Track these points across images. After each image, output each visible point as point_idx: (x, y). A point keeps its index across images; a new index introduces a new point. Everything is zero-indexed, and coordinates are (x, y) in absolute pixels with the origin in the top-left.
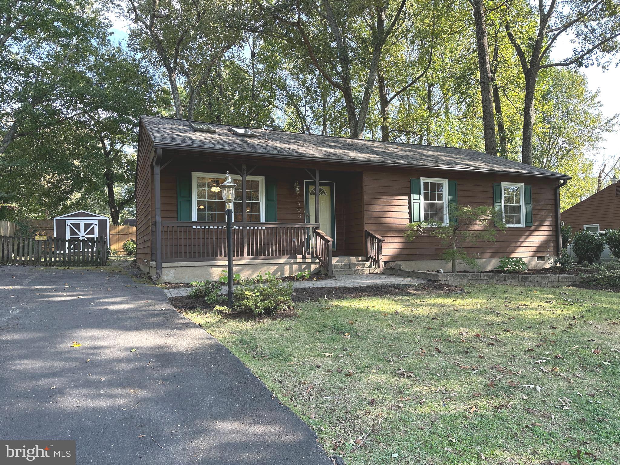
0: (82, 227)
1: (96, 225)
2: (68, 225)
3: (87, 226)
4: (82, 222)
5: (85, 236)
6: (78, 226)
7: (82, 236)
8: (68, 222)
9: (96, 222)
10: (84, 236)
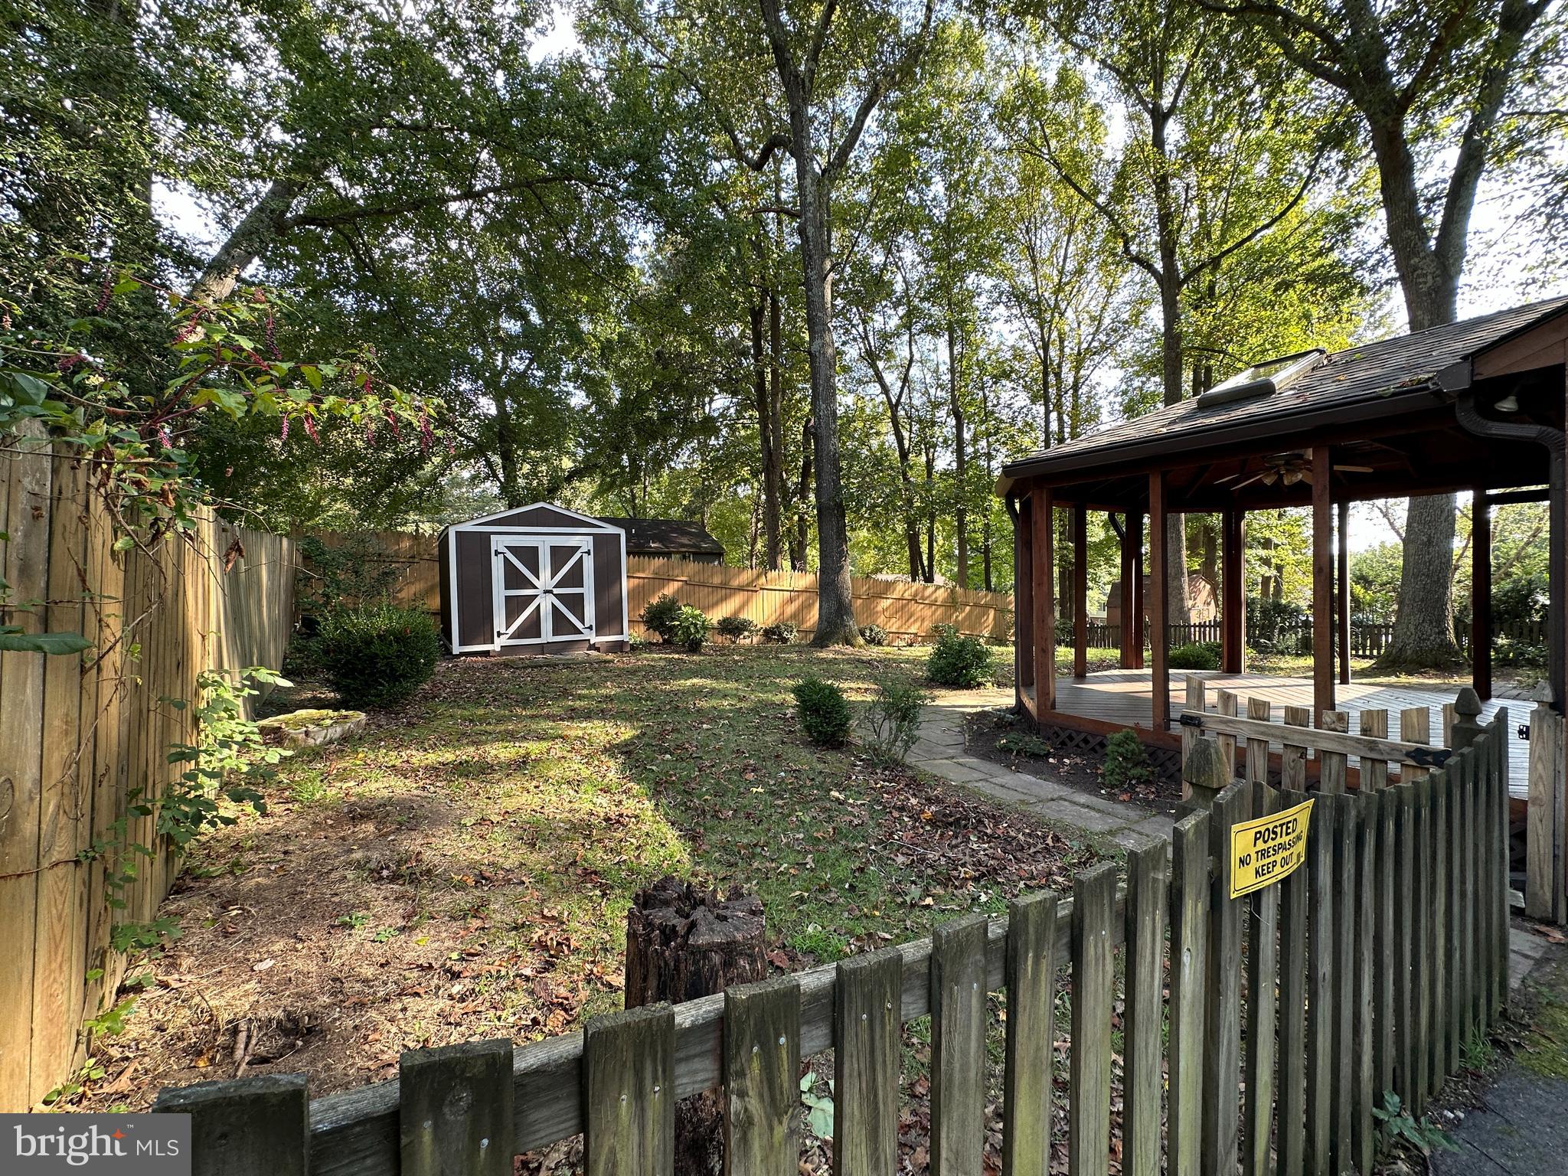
0: (545, 560)
1: (588, 553)
2: (497, 553)
3: (560, 555)
4: (544, 542)
5: (556, 591)
6: (529, 556)
7: (546, 592)
8: (498, 543)
9: (586, 543)
10: (550, 592)
